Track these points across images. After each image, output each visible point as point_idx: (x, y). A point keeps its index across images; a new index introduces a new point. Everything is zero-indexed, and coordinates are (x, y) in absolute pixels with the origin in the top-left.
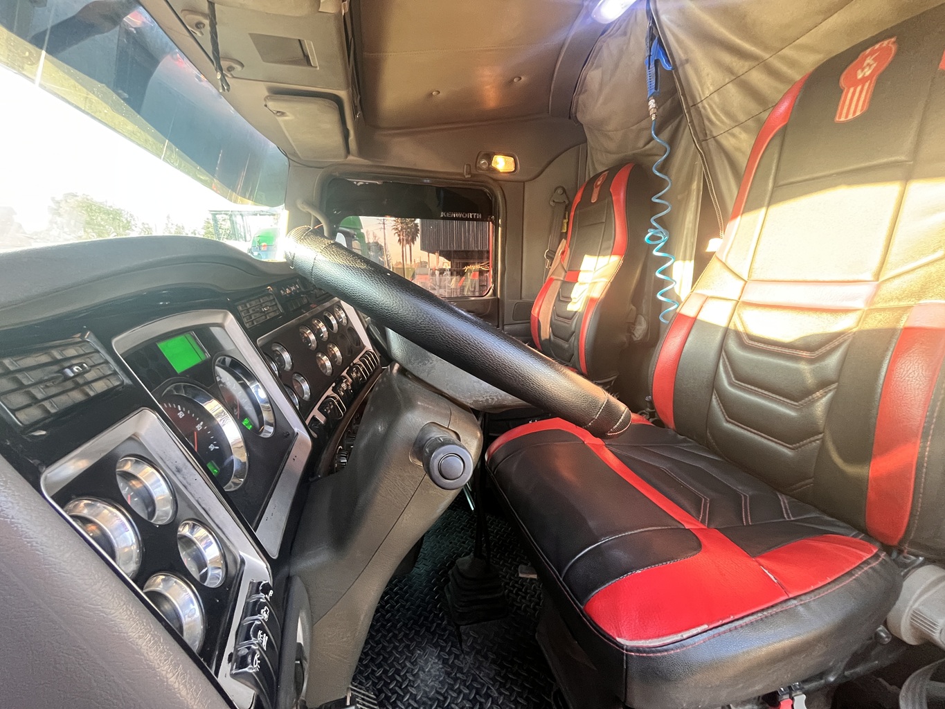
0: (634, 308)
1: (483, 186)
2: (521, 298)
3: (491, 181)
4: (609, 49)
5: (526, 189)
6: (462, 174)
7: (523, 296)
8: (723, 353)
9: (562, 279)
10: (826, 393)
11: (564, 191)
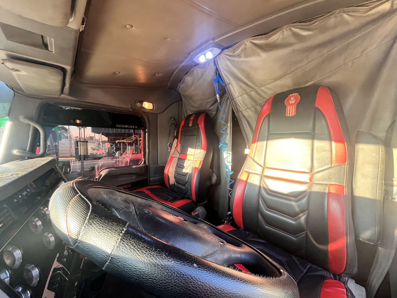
0: (211, 170)
1: (138, 114)
2: (158, 164)
3: (142, 112)
4: (197, 71)
5: (158, 117)
6: (128, 108)
7: (158, 163)
8: (260, 196)
9: (178, 157)
10: (304, 215)
11: (175, 119)
